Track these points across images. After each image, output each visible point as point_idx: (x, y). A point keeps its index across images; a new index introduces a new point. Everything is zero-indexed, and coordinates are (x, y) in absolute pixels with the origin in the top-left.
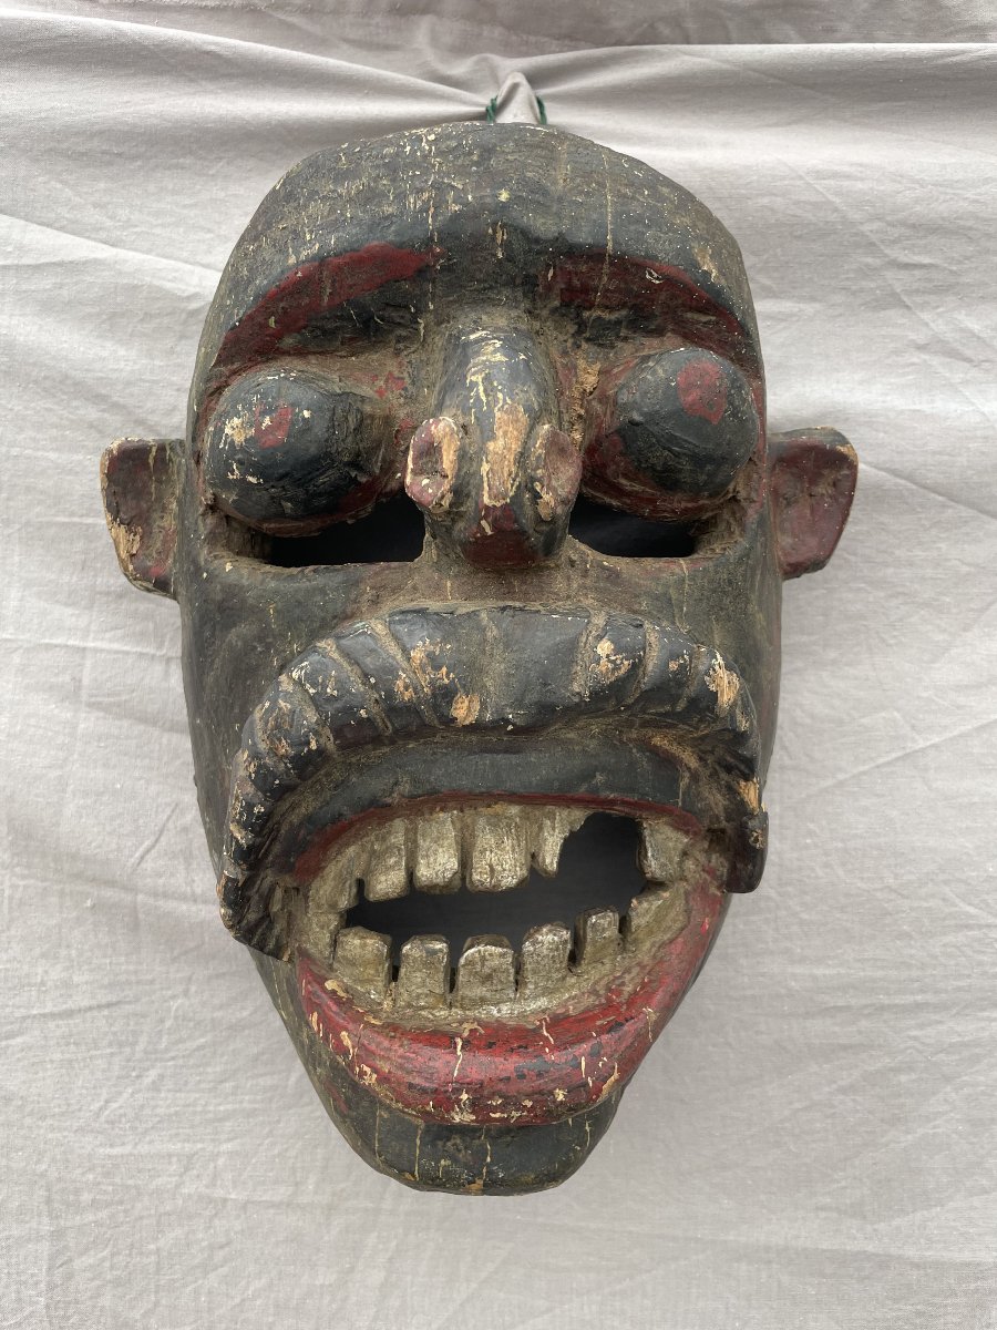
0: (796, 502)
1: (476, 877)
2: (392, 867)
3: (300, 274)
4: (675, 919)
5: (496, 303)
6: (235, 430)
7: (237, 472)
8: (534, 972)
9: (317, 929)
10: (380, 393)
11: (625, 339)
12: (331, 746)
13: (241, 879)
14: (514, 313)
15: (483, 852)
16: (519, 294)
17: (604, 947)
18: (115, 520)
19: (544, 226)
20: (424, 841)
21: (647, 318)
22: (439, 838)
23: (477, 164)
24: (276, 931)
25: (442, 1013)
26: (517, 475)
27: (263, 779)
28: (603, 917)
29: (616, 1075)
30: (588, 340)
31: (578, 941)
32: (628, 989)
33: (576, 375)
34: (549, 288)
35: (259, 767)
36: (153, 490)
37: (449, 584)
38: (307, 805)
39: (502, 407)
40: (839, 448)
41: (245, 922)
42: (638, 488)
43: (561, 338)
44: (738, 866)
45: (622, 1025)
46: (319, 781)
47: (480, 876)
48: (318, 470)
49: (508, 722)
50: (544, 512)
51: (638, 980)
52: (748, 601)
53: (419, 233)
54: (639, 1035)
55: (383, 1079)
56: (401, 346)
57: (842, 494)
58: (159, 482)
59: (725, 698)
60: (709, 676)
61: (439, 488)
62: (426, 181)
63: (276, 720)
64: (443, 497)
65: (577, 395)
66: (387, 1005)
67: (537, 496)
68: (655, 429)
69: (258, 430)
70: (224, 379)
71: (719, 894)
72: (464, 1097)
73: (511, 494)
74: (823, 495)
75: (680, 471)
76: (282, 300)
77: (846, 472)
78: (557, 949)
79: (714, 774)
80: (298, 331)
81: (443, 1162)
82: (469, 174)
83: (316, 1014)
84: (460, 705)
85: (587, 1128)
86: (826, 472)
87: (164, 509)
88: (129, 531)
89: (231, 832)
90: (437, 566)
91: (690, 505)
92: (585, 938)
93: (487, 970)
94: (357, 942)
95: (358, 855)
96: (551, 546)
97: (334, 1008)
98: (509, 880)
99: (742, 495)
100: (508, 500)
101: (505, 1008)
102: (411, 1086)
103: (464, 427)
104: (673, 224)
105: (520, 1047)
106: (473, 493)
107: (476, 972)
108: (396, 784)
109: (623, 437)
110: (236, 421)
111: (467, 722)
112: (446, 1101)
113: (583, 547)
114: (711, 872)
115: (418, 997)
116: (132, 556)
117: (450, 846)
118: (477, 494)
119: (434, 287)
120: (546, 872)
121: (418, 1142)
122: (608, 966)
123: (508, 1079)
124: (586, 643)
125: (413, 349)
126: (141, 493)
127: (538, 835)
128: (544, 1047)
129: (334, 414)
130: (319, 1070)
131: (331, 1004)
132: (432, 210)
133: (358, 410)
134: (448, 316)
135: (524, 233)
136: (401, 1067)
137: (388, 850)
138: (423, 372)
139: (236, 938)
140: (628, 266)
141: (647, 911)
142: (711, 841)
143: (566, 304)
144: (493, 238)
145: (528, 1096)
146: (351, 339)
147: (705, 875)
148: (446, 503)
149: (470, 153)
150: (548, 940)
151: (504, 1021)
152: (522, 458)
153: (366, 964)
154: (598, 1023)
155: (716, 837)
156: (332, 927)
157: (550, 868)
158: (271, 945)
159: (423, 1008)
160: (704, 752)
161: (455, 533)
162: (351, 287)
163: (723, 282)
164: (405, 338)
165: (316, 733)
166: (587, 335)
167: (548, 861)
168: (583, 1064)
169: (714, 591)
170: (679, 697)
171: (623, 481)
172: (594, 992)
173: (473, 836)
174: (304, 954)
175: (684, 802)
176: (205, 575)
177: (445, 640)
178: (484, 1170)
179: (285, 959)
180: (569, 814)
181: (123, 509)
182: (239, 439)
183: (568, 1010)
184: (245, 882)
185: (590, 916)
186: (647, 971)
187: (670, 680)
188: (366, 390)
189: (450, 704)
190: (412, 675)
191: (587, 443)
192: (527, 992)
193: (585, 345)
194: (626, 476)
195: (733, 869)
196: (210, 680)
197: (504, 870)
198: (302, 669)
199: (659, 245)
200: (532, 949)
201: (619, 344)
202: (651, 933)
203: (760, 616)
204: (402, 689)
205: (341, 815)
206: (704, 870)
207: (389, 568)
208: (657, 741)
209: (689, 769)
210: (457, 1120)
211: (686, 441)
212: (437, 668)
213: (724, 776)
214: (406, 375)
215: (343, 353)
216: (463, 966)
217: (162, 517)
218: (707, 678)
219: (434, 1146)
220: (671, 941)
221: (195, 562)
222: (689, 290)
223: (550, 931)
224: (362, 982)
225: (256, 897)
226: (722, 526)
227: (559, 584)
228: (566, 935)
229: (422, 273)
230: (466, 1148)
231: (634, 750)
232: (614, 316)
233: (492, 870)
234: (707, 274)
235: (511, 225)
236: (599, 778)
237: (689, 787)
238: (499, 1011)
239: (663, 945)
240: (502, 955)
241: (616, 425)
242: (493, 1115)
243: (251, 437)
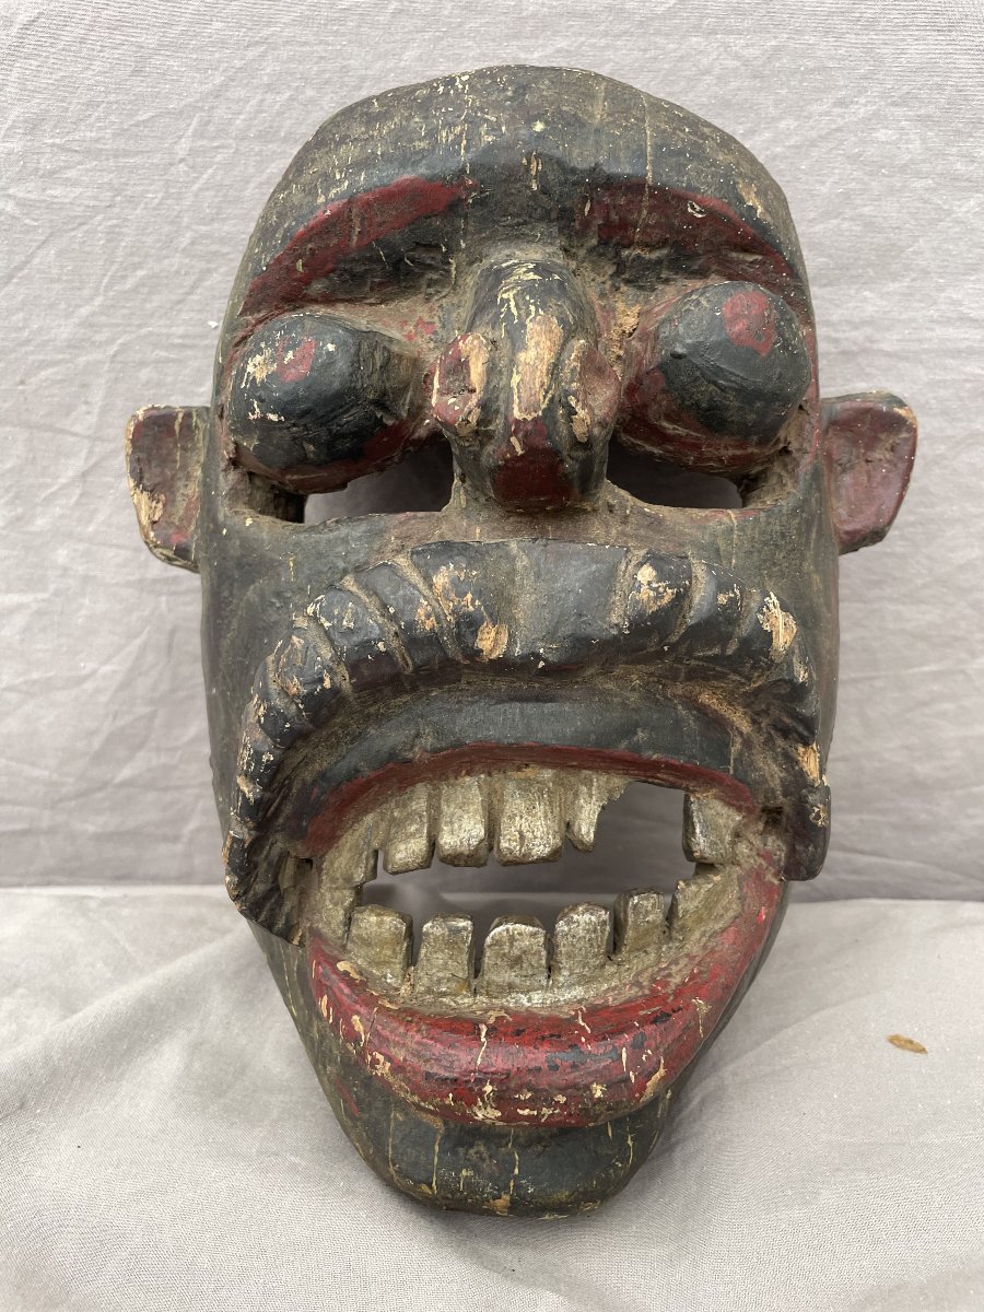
0: (852, 468)
1: (504, 844)
2: (413, 835)
3: (328, 213)
4: (730, 905)
5: (531, 240)
6: (257, 367)
7: (257, 410)
8: (570, 956)
9: (329, 907)
10: (410, 337)
11: (666, 281)
12: (346, 686)
13: (248, 839)
14: (549, 249)
15: (511, 818)
16: (555, 230)
17: (647, 932)
18: (137, 486)
19: (581, 157)
20: (449, 806)
21: (689, 258)
22: (464, 803)
23: (510, 99)
24: (287, 908)
25: (466, 1000)
26: (550, 387)
27: (272, 723)
28: (647, 899)
29: (662, 1071)
30: (627, 282)
31: (618, 926)
32: (676, 980)
33: (614, 318)
34: (586, 224)
35: (269, 709)
36: (178, 458)
37: (478, 531)
38: (322, 761)
39: (535, 318)
40: (896, 410)
41: (252, 892)
42: (681, 431)
43: (599, 279)
44: (798, 847)
45: (669, 1015)
46: (334, 733)
47: (508, 843)
48: (341, 407)
49: (538, 657)
50: (579, 430)
51: (686, 972)
52: (803, 558)
53: (452, 165)
54: (687, 1028)
55: (398, 1069)
56: (431, 290)
57: (901, 458)
58: (185, 449)
59: (781, 641)
60: (764, 614)
61: (465, 404)
62: (459, 117)
63: (289, 657)
64: (470, 413)
65: (615, 337)
66: (404, 990)
67: (571, 412)
68: (698, 361)
69: (281, 366)
70: (250, 328)
71: (776, 882)
72: (488, 1088)
73: (543, 406)
74: (880, 460)
75: (727, 408)
76: (310, 241)
77: (904, 435)
78: (595, 931)
79: (769, 741)
80: (326, 275)
81: (464, 1173)
82: (504, 109)
83: (325, 998)
84: (485, 636)
85: (630, 1143)
86: (883, 436)
87: (188, 477)
88: (152, 498)
89: (238, 785)
90: (465, 512)
91: (738, 452)
92: (626, 921)
93: (516, 952)
94: (373, 919)
95: (376, 825)
96: (587, 483)
97: (346, 991)
98: (540, 849)
99: (793, 446)
100: (540, 413)
101: (537, 997)
102: (428, 1076)
103: (494, 342)
104: (715, 160)
105: (552, 1036)
106: (502, 409)
107: (504, 955)
108: (418, 736)
109: (665, 372)
110: (259, 358)
111: (494, 656)
112: (466, 1090)
113: (623, 492)
114: (766, 856)
115: (439, 981)
116: (154, 522)
117: (476, 811)
118: (507, 408)
119: (466, 223)
120: (583, 843)
121: (437, 1148)
122: (652, 956)
123: (539, 1069)
124: (625, 572)
125: (443, 294)
126: (165, 461)
127: (573, 803)
128: (579, 1036)
129: (359, 349)
130: (329, 1068)
131: (342, 985)
132: (465, 142)
133: (385, 348)
134: (480, 254)
135: (560, 164)
136: (417, 1055)
137: (410, 817)
138: (455, 315)
139: (241, 912)
140: (668, 200)
141: (696, 894)
142: (767, 823)
143: (603, 242)
144: (528, 169)
145: (562, 1090)
146: (380, 284)
147: (760, 861)
148: (473, 419)
149: (505, 90)
150: (583, 922)
151: (535, 1011)
152: (555, 369)
153: (383, 943)
154: (642, 1013)
155: (773, 817)
156: (347, 903)
157: (586, 839)
158: (280, 924)
159: (444, 994)
160: (758, 714)
161: (483, 459)
162: (380, 225)
163: (769, 219)
164: (436, 282)
165: (330, 670)
166: (626, 276)
167: (584, 830)
168: (624, 1055)
169: (765, 543)
170: (729, 637)
171: (665, 424)
172: (637, 984)
173: (501, 801)
174: (316, 934)
175: (735, 769)
176: (225, 532)
177: (470, 566)
178: (512, 1184)
179: (296, 942)
180: (608, 782)
181: (146, 476)
182: (260, 376)
183: (607, 1001)
184: (252, 844)
185: (631, 896)
186: (696, 962)
187: (719, 614)
188: (395, 334)
189: (475, 634)
190: (434, 603)
191: (626, 382)
192: (561, 979)
193: (624, 288)
194: (668, 418)
195: (792, 851)
196: (226, 643)
197: (535, 837)
198: (318, 602)
199: (701, 184)
200: (566, 929)
201: (660, 287)
202: (700, 920)
203: (816, 578)
204: (423, 618)
205: (357, 771)
206: (758, 854)
207: (415, 517)
208: (705, 698)
209: (741, 733)
210: (480, 1116)
211: (731, 373)
212: (462, 595)
213: (780, 742)
214: (436, 319)
215: (372, 301)
216: (489, 946)
217: (186, 486)
218: (760, 616)
219: (455, 1153)
220: (724, 930)
221: (214, 520)
222: (733, 226)
223: (587, 910)
224: (378, 964)
225: (265, 865)
226: (774, 480)
227: (596, 529)
228: (604, 915)
229: (454, 207)
230: (490, 1157)
231: (680, 707)
232: (655, 255)
233: (522, 837)
234: (752, 209)
235: (546, 155)
236: (641, 735)
237: (741, 754)
238: (529, 1000)
239: (714, 934)
240: (533, 935)
241: (658, 359)
242: (520, 1112)
243: (273, 372)
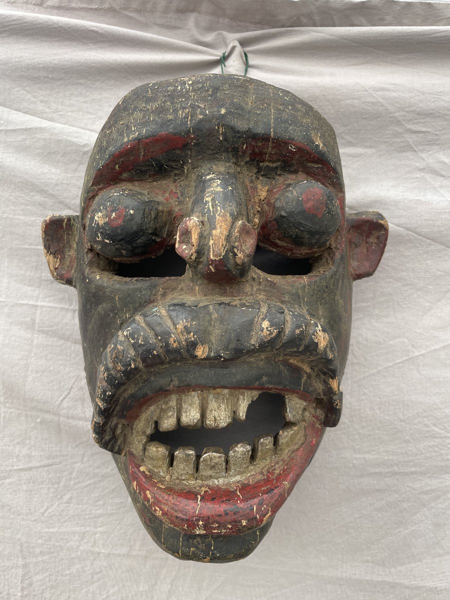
0: (360, 245)
1: (208, 422)
2: (170, 417)
3: (129, 146)
4: (300, 438)
5: (219, 160)
6: (99, 218)
7: (100, 237)
8: (234, 464)
9: (137, 442)
10: (167, 199)
11: (280, 175)
12: (141, 366)
13: (102, 423)
14: (227, 164)
15: (211, 411)
16: (230, 156)
17: (266, 452)
18: (48, 252)
19: (241, 125)
20: (185, 405)
21: (289, 166)
22: (191, 403)
23: (211, 96)
24: (119, 443)
25: (192, 482)
26: (226, 246)
27: (110, 380)
28: (266, 440)
29: (270, 513)
30: (263, 175)
31: (254, 451)
32: (277, 472)
33: (257, 192)
34: (244, 152)
35: (109, 375)
36: (65, 238)
37: (197, 288)
38: (131, 389)
39: (220, 214)
40: (380, 221)
41: (104, 440)
42: (284, 244)
43: (250, 175)
44: (329, 415)
45: (273, 490)
46: (137, 379)
47: (210, 422)
48: (137, 237)
49: (221, 357)
50: (239, 261)
51: (282, 468)
52: (335, 295)
53: (184, 128)
54: (281, 495)
55: (164, 514)
56: (176, 178)
57: (381, 242)
58: (68, 234)
59: (322, 345)
60: (315, 335)
61: (190, 251)
62: (187, 104)
63: (116, 354)
64: (192, 255)
65: (257, 201)
66: (168, 478)
67: (235, 255)
68: (292, 220)
69: (110, 219)
70: (95, 192)
71: (320, 427)
72: (201, 523)
73: (223, 254)
74: (372, 243)
75: (303, 238)
76: (121, 158)
77: (383, 232)
78: (245, 454)
79: (318, 375)
80: (129, 171)
81: (192, 549)
82: (208, 100)
83: (135, 482)
84: (199, 350)
85: (258, 533)
86: (374, 232)
87: (70, 247)
88: (55, 257)
89: (97, 402)
90: (192, 280)
91: (309, 252)
92: (258, 449)
93: (213, 464)
94: (154, 449)
95: (155, 410)
96: (243, 271)
97: (144, 480)
98: (223, 424)
99: (334, 245)
100: (222, 257)
101: (221, 480)
102: (177, 517)
103: (202, 222)
104: (302, 123)
105: (226, 500)
106: (206, 253)
107: (208, 465)
108: (172, 381)
109: (277, 222)
110: (100, 214)
111: (202, 357)
112: (192, 525)
113: (259, 272)
114: (317, 417)
115: (182, 475)
116: (56, 268)
117: (196, 407)
118: (208, 254)
119: (191, 152)
120: (240, 420)
121: (181, 539)
122: (268, 461)
123: (221, 515)
124: (257, 321)
125: (182, 180)
126: (60, 240)
127: (237, 403)
128: (237, 500)
129: (144, 212)
130: (138, 504)
131: (142, 477)
132: (190, 117)
133: (156, 209)
134: (198, 165)
135: (232, 129)
136: (173, 508)
137: (169, 409)
138: (187, 190)
139: (100, 447)
140: (281, 143)
141: (287, 436)
142: (316, 404)
143: (252, 160)
144: (218, 131)
145: (230, 523)
146: (153, 174)
147: (314, 419)
148: (193, 257)
149: (208, 90)
150: (241, 449)
151: (220, 486)
152: (228, 238)
153: (158, 459)
154: (263, 489)
155: (319, 402)
156: (143, 442)
157: (242, 418)
158: (116, 449)
159: (184, 480)
160: (314, 366)
161: (198, 269)
162: (153, 152)
163: (325, 149)
164: (178, 174)
165: (134, 360)
166: (262, 173)
167: (241, 415)
168: (255, 508)
169: (319, 291)
170: (300, 345)
171: (278, 241)
172: (262, 473)
173: (207, 403)
174: (131, 454)
175: (304, 388)
176: (87, 280)
177: (192, 320)
178: (211, 553)
179: (123, 454)
180: (251, 393)
181: (52, 247)
182: (101, 222)
183: (249, 482)
184: (103, 425)
185: (260, 439)
186: (286, 463)
187: (296, 338)
188: (160, 198)
189: (194, 349)
190: (177, 336)
191: (261, 224)
192: (231, 473)
193: (261, 178)
194: (279, 239)
195: (327, 416)
196: (90, 327)
197: (221, 419)
198: (128, 331)
199: (295, 133)
200: (233, 454)
201: (277, 177)
202: (288, 446)
203: (341, 301)
204: (172, 342)
205: (146, 394)
206: (313, 417)
207: (170, 280)
208: (291, 361)
209: (306, 373)
210: (198, 533)
211: (305, 225)
212: (189, 333)
213: (322, 376)
214: (178, 191)
215: (150, 180)
216: (202, 462)
217: (70, 251)
218: (313, 337)
219: (188, 541)
220: (297, 450)
221: (83, 274)
222: (309, 153)
223: (242, 446)
224: (157, 467)
225: (109, 429)
226: (324, 260)
227: (248, 289)
228: (249, 448)
229: (185, 146)
230: (202, 543)
231: (281, 366)
232: (274, 165)
233: (215, 419)
234: (318, 146)
235: (226, 125)
236: (264, 378)
237: (306, 381)
238: (218, 482)
239: (294, 451)
240: (220, 457)
241: (274, 217)
242: (214, 531)
243: (107, 222)
